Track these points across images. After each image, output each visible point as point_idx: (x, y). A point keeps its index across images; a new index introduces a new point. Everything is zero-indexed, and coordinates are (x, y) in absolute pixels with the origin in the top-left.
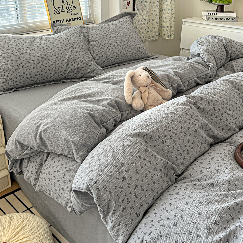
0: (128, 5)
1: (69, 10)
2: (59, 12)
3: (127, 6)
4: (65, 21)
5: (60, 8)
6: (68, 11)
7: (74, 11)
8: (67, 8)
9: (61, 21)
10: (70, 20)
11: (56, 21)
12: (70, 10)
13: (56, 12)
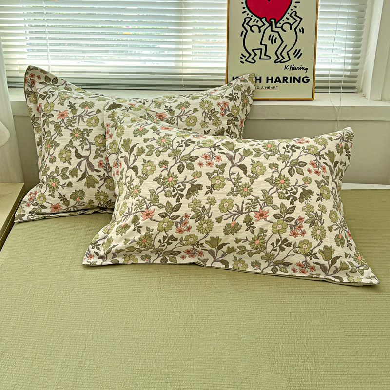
2: (252, 59)
4: (264, 80)
5: (258, 52)
7: (294, 62)
8: (279, 53)
10: (278, 80)
12: (284, 58)
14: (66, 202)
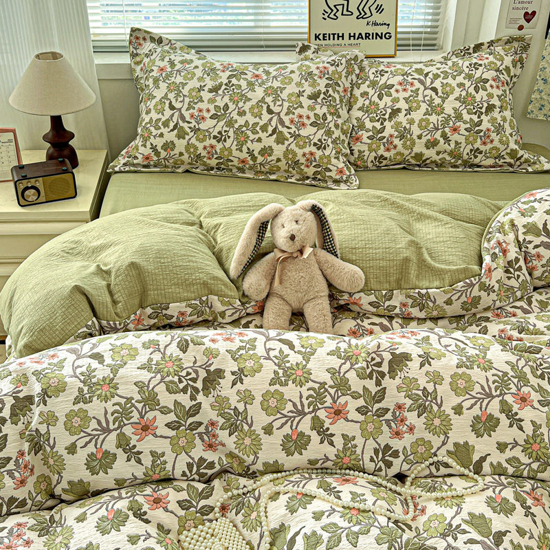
0: (528, 21)
1: (363, 14)
2: (335, 15)
3: (523, 22)
4: (346, 36)
5: (340, 8)
6: (361, 14)
7: (376, 17)
9: (336, 36)
10: (360, 36)
11: (324, 34)
12: (366, 14)
13: (327, 15)
14: (157, 154)
